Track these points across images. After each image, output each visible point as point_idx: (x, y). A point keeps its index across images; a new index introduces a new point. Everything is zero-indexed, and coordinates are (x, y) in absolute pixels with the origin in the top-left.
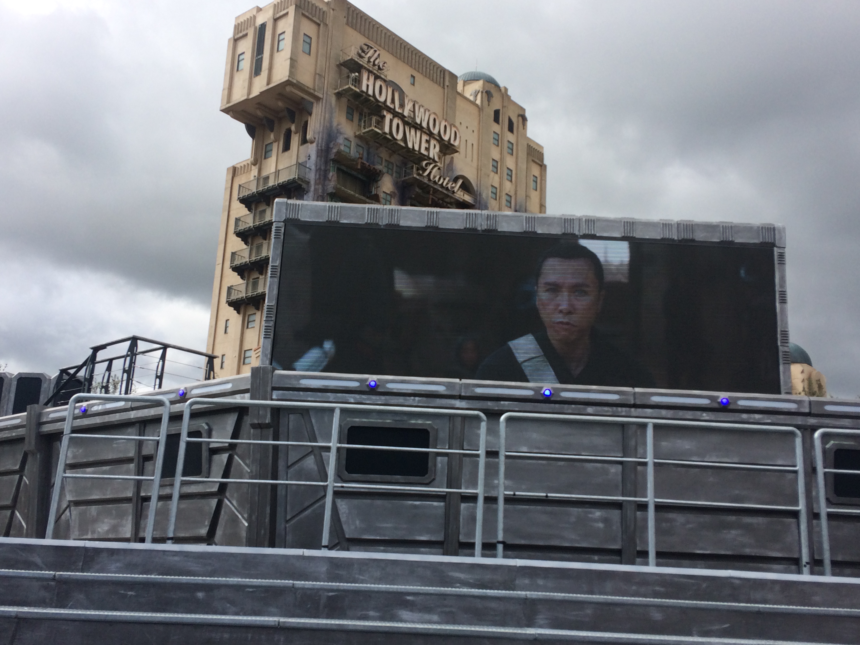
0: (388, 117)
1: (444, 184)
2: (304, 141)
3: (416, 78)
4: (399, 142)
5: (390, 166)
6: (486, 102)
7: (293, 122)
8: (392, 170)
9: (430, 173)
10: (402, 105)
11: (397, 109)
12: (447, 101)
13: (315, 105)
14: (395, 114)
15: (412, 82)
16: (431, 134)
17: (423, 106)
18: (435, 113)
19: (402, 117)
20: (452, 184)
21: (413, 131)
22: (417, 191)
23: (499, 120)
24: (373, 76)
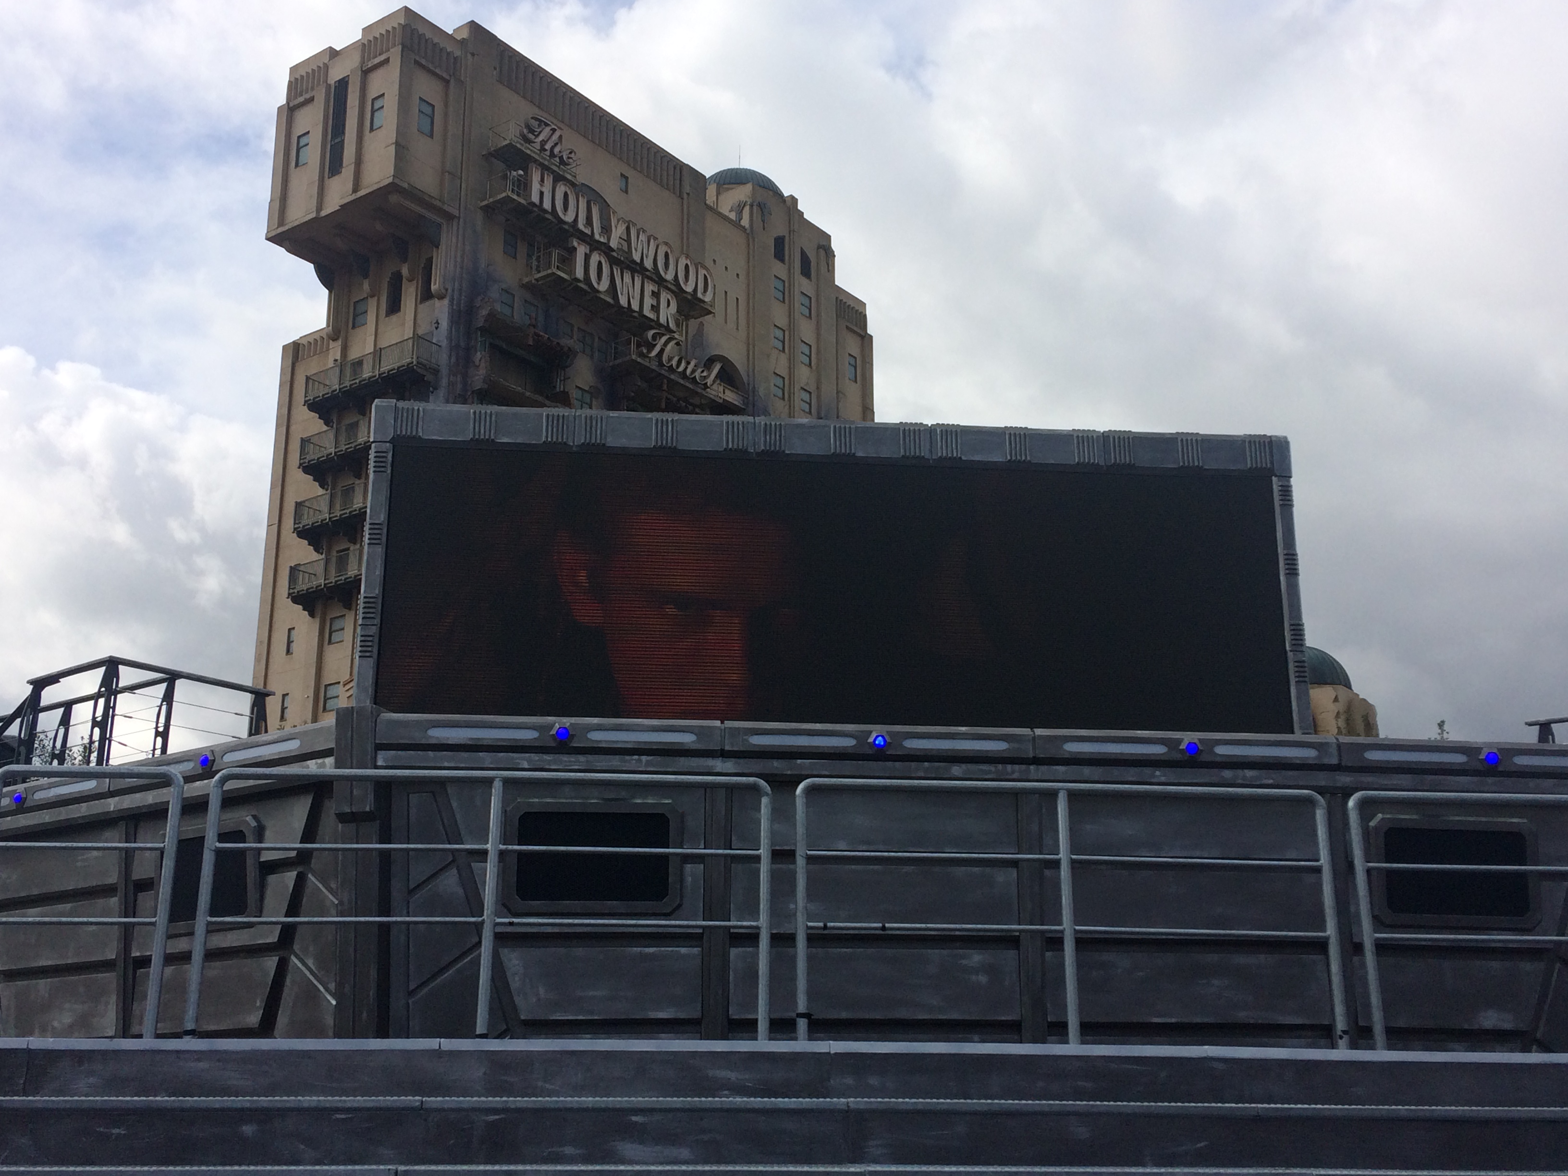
0: (581, 250)
1: (688, 372)
2: (427, 295)
3: (630, 180)
4: (602, 296)
5: (588, 340)
6: (759, 223)
7: (405, 260)
8: (592, 347)
9: (662, 351)
10: (606, 229)
11: (597, 237)
12: (688, 222)
13: (444, 227)
14: (595, 246)
15: (624, 189)
16: (660, 281)
17: (644, 231)
18: (666, 244)
19: (605, 249)
20: (703, 372)
21: (627, 276)
22: (639, 384)
23: (784, 256)
24: (552, 176)
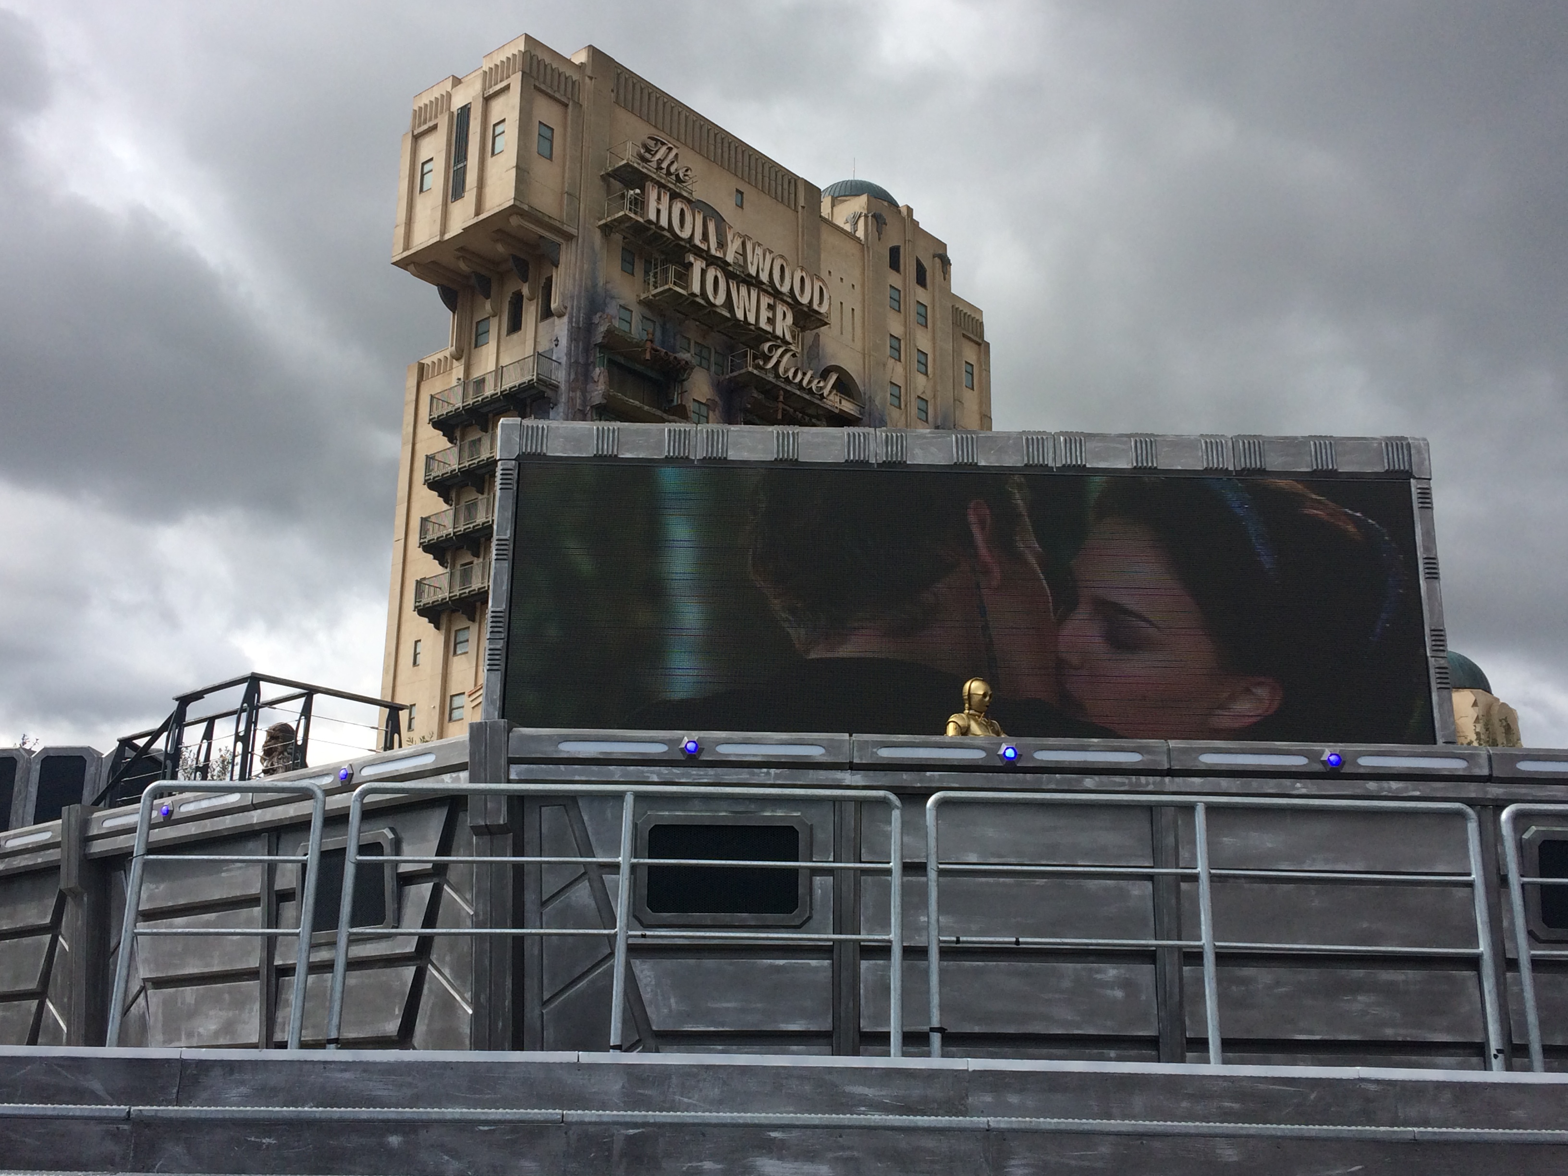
0: (698, 265)
1: (805, 383)
2: (547, 313)
3: (744, 196)
4: (719, 310)
5: (705, 353)
6: (874, 234)
7: (525, 280)
8: (709, 361)
9: (778, 363)
10: (722, 245)
11: (713, 252)
12: (803, 234)
13: (564, 247)
14: (711, 261)
15: (739, 203)
16: (776, 294)
17: (759, 245)
18: (782, 257)
19: (721, 264)
20: (819, 382)
21: (743, 290)
22: (756, 396)
23: (899, 267)
24: (668, 194)
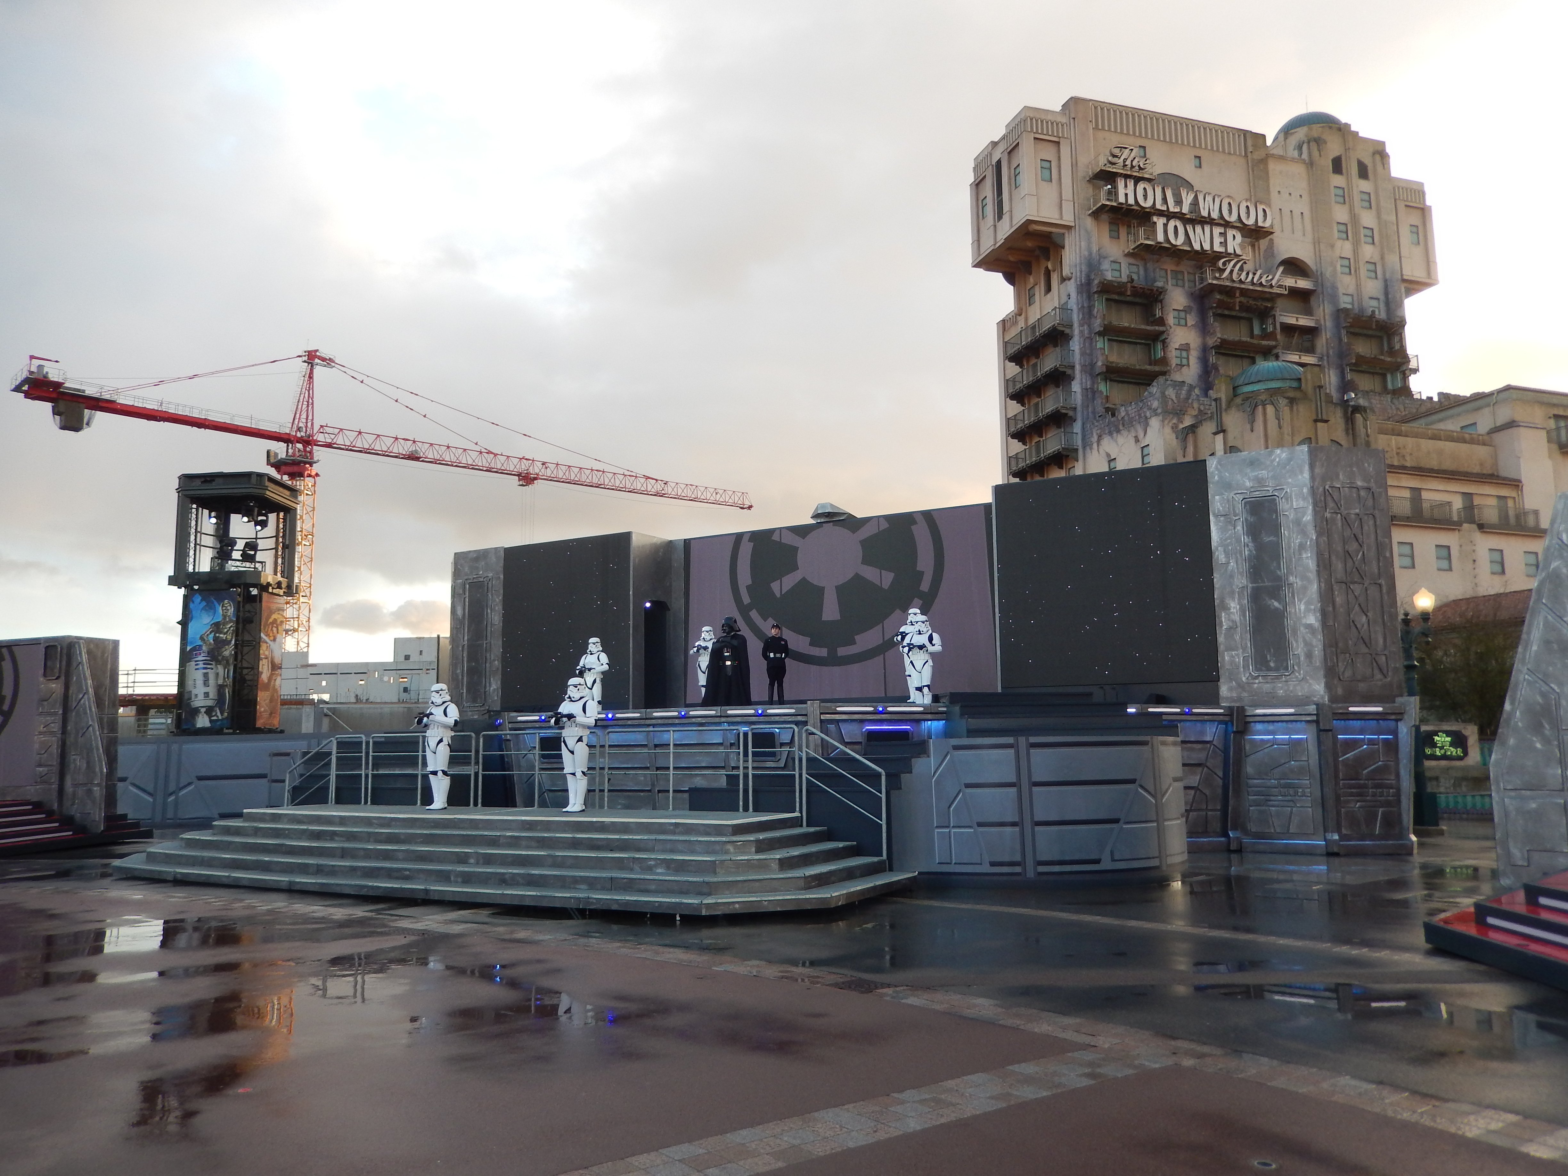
0: (1160, 222)
1: (1255, 281)
2: (1063, 280)
3: (1202, 159)
4: (1181, 248)
5: (1180, 277)
6: (1316, 153)
7: (1048, 259)
8: (1183, 280)
9: (1232, 271)
10: (1179, 202)
11: (1171, 209)
12: (1253, 171)
13: (1066, 235)
14: (1169, 215)
15: (1198, 165)
16: (1227, 225)
17: (1209, 194)
18: (1229, 197)
19: (1180, 216)
20: (1268, 276)
21: (1198, 229)
22: (1218, 297)
23: (1342, 170)
24: (1133, 181)
